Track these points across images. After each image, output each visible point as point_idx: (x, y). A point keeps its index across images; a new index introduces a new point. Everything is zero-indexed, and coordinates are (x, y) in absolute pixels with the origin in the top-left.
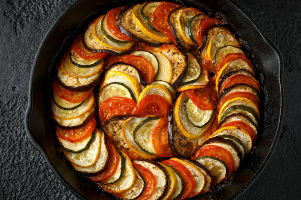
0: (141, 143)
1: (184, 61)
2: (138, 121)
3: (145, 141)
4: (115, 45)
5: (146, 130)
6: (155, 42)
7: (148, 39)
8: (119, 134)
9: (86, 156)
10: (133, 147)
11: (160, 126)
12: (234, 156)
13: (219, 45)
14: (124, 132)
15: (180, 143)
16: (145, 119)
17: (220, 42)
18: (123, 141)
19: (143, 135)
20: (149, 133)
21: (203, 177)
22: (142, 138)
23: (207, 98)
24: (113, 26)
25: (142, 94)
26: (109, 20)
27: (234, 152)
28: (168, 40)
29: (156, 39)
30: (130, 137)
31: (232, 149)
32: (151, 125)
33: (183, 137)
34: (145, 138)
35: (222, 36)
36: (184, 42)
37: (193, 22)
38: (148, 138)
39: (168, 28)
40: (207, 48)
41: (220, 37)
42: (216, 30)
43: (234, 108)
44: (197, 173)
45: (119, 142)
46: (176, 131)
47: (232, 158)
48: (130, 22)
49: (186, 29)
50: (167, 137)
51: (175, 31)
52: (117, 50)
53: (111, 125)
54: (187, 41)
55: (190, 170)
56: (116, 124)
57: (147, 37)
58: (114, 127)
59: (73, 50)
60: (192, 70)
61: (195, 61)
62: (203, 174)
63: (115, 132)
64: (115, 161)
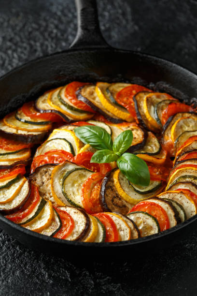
0: (68, 194)
1: (141, 136)
2: (71, 167)
3: (74, 193)
4: (69, 112)
5: (77, 181)
6: (114, 117)
7: (107, 113)
8: (47, 186)
9: (4, 194)
10: (60, 198)
11: (94, 178)
12: (170, 218)
13: (187, 129)
14: (53, 181)
15: (113, 201)
16: (78, 167)
17: (189, 126)
18: (49, 194)
19: (73, 185)
20: (79, 185)
21: (128, 230)
22: (71, 189)
23: (158, 170)
24: (71, 94)
25: (82, 149)
26: (69, 89)
27: (170, 213)
28: (130, 117)
29: (116, 114)
30: (58, 188)
31: (169, 207)
32: (85, 176)
33: (117, 197)
34: (75, 189)
35: (193, 122)
36: (147, 120)
37: (162, 104)
38: (78, 190)
39: (132, 104)
40: (171, 128)
41: (190, 122)
42: (187, 115)
43: (185, 177)
44: (123, 226)
45: (44, 194)
46: (111, 187)
47: (167, 219)
48: (92, 93)
49: (152, 108)
50: (99, 192)
51: (139, 107)
52: (69, 115)
53: (41, 174)
54: (150, 119)
55: (116, 222)
56: (46, 172)
57: (106, 110)
58: (44, 177)
59: (21, 111)
60: (149, 148)
61: (155, 140)
62: (130, 228)
63: (43, 183)
64: (34, 201)
